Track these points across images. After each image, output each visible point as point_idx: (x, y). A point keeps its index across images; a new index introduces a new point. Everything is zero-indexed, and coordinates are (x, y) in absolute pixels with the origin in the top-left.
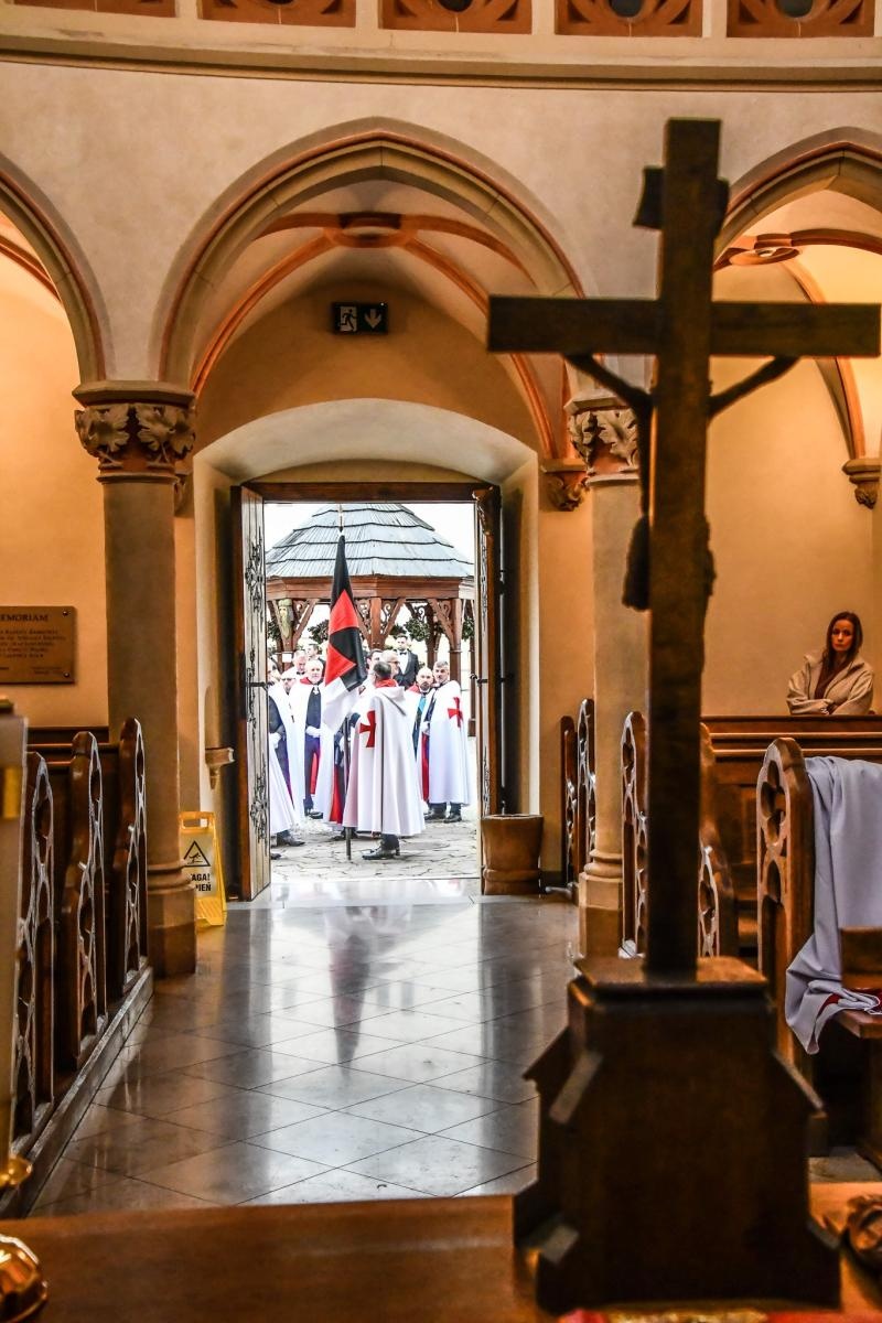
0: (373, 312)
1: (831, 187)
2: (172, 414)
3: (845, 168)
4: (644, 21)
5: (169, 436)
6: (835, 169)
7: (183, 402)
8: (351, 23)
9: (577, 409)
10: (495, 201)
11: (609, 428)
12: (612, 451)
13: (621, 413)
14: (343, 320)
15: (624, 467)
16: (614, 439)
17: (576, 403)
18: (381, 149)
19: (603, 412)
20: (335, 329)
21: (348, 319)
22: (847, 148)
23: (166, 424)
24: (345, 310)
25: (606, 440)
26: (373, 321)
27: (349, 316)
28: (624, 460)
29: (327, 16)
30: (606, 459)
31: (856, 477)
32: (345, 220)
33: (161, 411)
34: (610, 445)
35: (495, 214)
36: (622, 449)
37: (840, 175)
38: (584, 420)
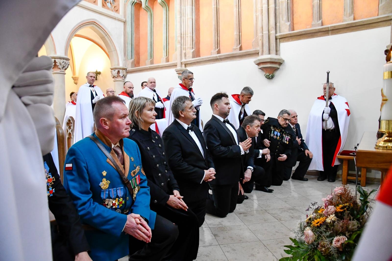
1: (90, 28)
3: (94, 26)
11: (58, 63)
12: (58, 67)
13: (61, 60)
15: (60, 70)
16: (59, 65)
19: (57, 59)
22: (94, 22)
25: (58, 65)
28: (60, 69)
30: (56, 68)
31: (74, 79)
34: (58, 66)
36: (60, 67)
37: (93, 26)
38: (53, 60)
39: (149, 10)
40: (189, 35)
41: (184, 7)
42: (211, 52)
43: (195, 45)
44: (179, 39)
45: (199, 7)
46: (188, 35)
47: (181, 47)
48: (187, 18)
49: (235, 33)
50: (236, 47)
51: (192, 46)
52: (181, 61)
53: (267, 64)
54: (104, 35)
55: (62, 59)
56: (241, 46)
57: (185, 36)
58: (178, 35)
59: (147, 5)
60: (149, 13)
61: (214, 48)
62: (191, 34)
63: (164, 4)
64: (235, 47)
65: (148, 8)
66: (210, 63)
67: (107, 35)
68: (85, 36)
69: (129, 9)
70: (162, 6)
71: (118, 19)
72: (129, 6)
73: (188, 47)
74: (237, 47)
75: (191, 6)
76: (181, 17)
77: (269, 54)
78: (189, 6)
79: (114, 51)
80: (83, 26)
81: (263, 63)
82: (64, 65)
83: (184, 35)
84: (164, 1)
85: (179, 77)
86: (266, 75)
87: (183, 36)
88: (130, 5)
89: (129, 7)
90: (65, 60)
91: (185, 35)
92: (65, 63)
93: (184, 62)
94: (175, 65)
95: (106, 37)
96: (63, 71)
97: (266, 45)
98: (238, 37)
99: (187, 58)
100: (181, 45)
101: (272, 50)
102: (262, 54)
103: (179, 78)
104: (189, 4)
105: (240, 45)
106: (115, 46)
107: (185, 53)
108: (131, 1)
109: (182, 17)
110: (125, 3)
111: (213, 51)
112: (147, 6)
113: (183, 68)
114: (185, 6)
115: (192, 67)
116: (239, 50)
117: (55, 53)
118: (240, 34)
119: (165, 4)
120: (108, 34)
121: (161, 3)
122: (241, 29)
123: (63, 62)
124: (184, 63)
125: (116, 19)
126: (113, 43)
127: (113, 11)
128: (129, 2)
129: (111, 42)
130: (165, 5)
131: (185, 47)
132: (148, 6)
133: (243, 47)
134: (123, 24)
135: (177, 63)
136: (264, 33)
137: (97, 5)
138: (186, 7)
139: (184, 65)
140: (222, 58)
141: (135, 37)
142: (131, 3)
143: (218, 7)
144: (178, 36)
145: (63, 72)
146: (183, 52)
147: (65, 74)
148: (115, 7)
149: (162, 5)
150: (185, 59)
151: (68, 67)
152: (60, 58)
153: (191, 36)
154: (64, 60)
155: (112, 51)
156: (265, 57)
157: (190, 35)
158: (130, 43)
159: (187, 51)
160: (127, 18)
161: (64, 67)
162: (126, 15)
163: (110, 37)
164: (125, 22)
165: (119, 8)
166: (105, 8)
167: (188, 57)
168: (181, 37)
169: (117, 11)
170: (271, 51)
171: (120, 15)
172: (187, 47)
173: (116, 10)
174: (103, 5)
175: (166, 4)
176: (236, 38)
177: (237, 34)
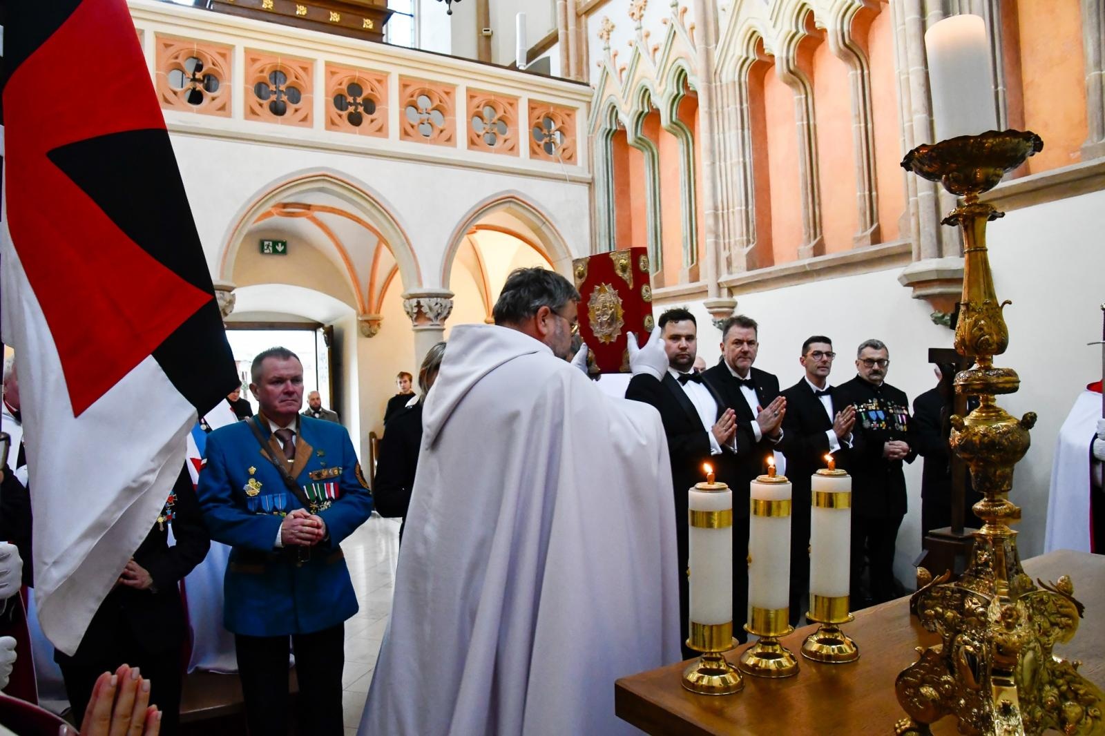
0: (280, 244)
1: (505, 211)
2: (226, 293)
3: (512, 205)
4: (434, 139)
5: (226, 306)
6: (507, 205)
7: (229, 289)
8: (311, 126)
9: (409, 296)
10: (374, 205)
11: (427, 306)
12: (427, 316)
13: (432, 299)
14: (266, 248)
15: (431, 323)
16: (428, 310)
17: (410, 295)
18: (324, 180)
19: (424, 299)
20: (262, 251)
21: (268, 247)
22: (512, 198)
23: (225, 300)
24: (266, 243)
25: (425, 311)
26: (280, 248)
27: (268, 246)
28: (430, 319)
29: (301, 123)
30: (423, 319)
32: (285, 205)
33: (223, 294)
34: (426, 313)
35: (374, 211)
36: (431, 315)
37: (510, 207)
38: (414, 302)
39: (647, 147)
40: (737, 208)
41: (721, 136)
42: (798, 251)
43: (754, 234)
44: (711, 221)
45: (765, 127)
46: (733, 208)
47: (716, 244)
48: (731, 164)
49: (858, 194)
50: (863, 232)
51: (745, 238)
52: (719, 281)
53: (932, 286)
54: (539, 224)
55: (434, 297)
56: (879, 228)
57: (728, 213)
58: (707, 212)
59: (639, 135)
60: (646, 155)
61: (805, 237)
62: (741, 206)
63: (678, 128)
64: (859, 234)
65: (643, 143)
66: (792, 283)
67: (547, 223)
68: (500, 227)
69: (600, 148)
70: (675, 134)
71: (572, 179)
72: (600, 140)
73: (735, 241)
74: (865, 234)
75: (740, 131)
76: (714, 163)
77: (940, 254)
78: (733, 132)
79: (566, 258)
80: (486, 210)
81: (921, 285)
82: (439, 311)
83: (723, 210)
84: (679, 122)
85: (715, 323)
86: (936, 318)
87: (720, 212)
88: (600, 138)
89: (600, 144)
90: (441, 297)
91: (728, 209)
92: (441, 306)
93: (726, 282)
94: (703, 292)
95: (544, 228)
96: (438, 323)
97: (927, 229)
98: (868, 204)
99: (734, 269)
100: (717, 236)
101: (946, 244)
102: (919, 259)
103: (714, 325)
104: (733, 125)
105: (875, 225)
106: (566, 247)
107: (727, 258)
108: (604, 129)
109: (718, 163)
110: (590, 135)
111: (802, 247)
112: (640, 139)
113: (725, 298)
114: (724, 133)
115: (747, 294)
116: (870, 242)
117: (420, 283)
118: (874, 193)
119: (682, 129)
120: (547, 220)
121: (670, 129)
122: (876, 179)
123: (437, 304)
124: (725, 286)
125: (566, 180)
126: (562, 238)
127: (559, 161)
128: (600, 130)
129: (556, 237)
130: (682, 132)
131: (727, 241)
132: (642, 137)
133: (885, 231)
134: (585, 188)
135: (707, 286)
136: (919, 194)
137: (518, 155)
138: (727, 135)
139: (725, 291)
140: (818, 268)
141: (617, 216)
142: (603, 134)
143: (811, 122)
144: (708, 214)
145: (438, 325)
146: (724, 255)
147: (443, 330)
148: (564, 150)
149: (675, 131)
150: (730, 272)
151: (449, 313)
152: (430, 296)
153: (741, 210)
154: (439, 299)
155: (560, 260)
156: (927, 265)
157: (739, 208)
158: (605, 236)
159: (734, 252)
160: (595, 172)
161: (439, 314)
162: (593, 165)
163: (552, 226)
164: (591, 184)
165: (575, 151)
166: (539, 159)
167: (737, 267)
168: (716, 216)
169: (570, 158)
170: (945, 248)
171: (579, 169)
172: (732, 241)
173: (568, 156)
174: (533, 153)
175: (685, 128)
176: (861, 209)
177: (864, 196)
